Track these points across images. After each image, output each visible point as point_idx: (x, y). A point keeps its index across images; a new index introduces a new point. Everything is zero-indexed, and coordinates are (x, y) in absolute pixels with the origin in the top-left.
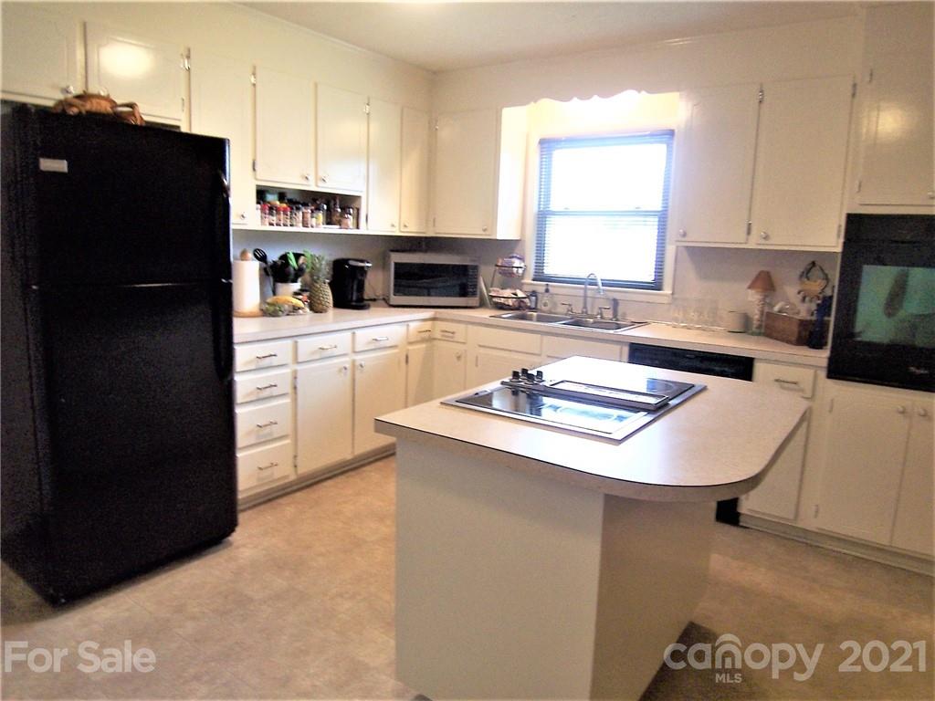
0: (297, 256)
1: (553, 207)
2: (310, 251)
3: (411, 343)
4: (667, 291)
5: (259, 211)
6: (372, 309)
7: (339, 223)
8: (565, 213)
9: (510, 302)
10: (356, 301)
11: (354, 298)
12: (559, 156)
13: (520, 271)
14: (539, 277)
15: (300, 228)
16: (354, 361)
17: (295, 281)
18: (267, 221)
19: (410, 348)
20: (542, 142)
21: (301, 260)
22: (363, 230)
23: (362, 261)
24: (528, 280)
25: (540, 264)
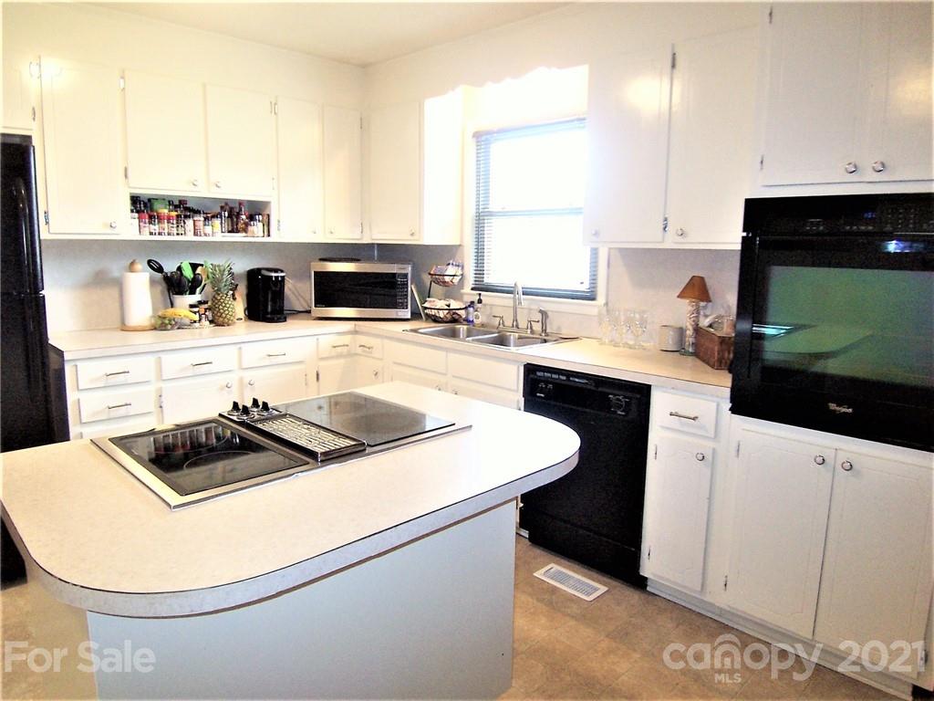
0: (194, 266)
1: (493, 207)
2: (209, 262)
3: (322, 359)
4: (601, 300)
5: (137, 220)
6: (289, 321)
7: (245, 230)
8: (504, 214)
9: (441, 314)
10: (272, 313)
11: (269, 309)
12: (497, 149)
13: (456, 280)
14: (480, 287)
15: (190, 237)
16: (241, 380)
17: (193, 292)
18: (146, 231)
19: (322, 363)
20: (477, 135)
21: (199, 270)
22: (276, 237)
23: (276, 271)
24: (467, 289)
25: (480, 272)
